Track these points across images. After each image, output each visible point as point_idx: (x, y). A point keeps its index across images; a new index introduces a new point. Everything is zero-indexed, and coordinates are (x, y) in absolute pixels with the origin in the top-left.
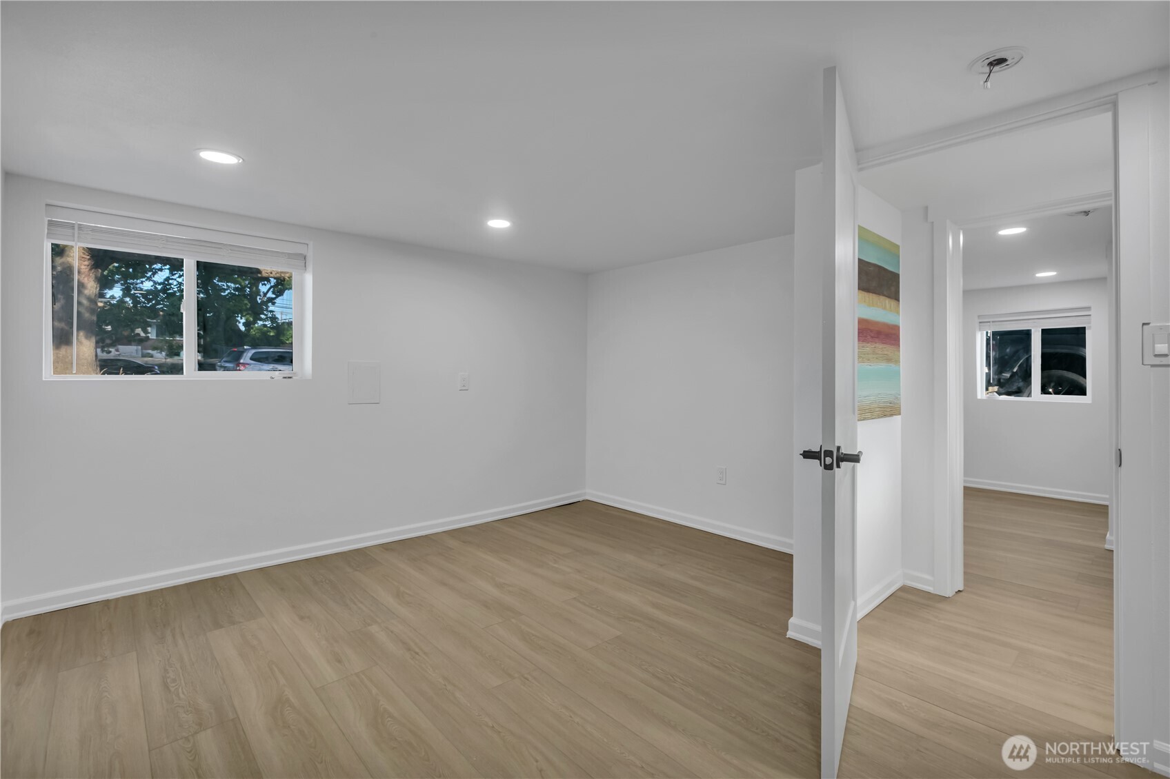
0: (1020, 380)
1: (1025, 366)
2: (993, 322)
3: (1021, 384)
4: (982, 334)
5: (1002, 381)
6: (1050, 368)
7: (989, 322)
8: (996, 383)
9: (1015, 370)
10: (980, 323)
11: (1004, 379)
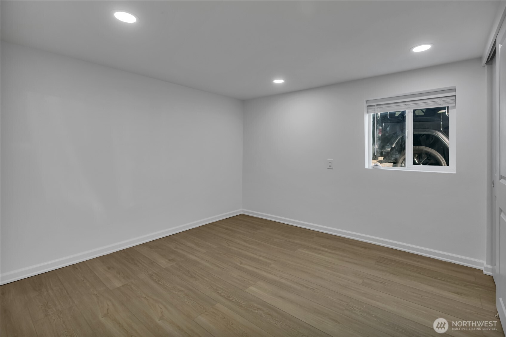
0: (397, 153)
1: (400, 141)
2: (377, 105)
3: (397, 156)
4: (369, 116)
5: (384, 153)
6: (420, 144)
7: (374, 105)
8: (379, 155)
9: (393, 146)
10: (368, 106)
11: (385, 152)
